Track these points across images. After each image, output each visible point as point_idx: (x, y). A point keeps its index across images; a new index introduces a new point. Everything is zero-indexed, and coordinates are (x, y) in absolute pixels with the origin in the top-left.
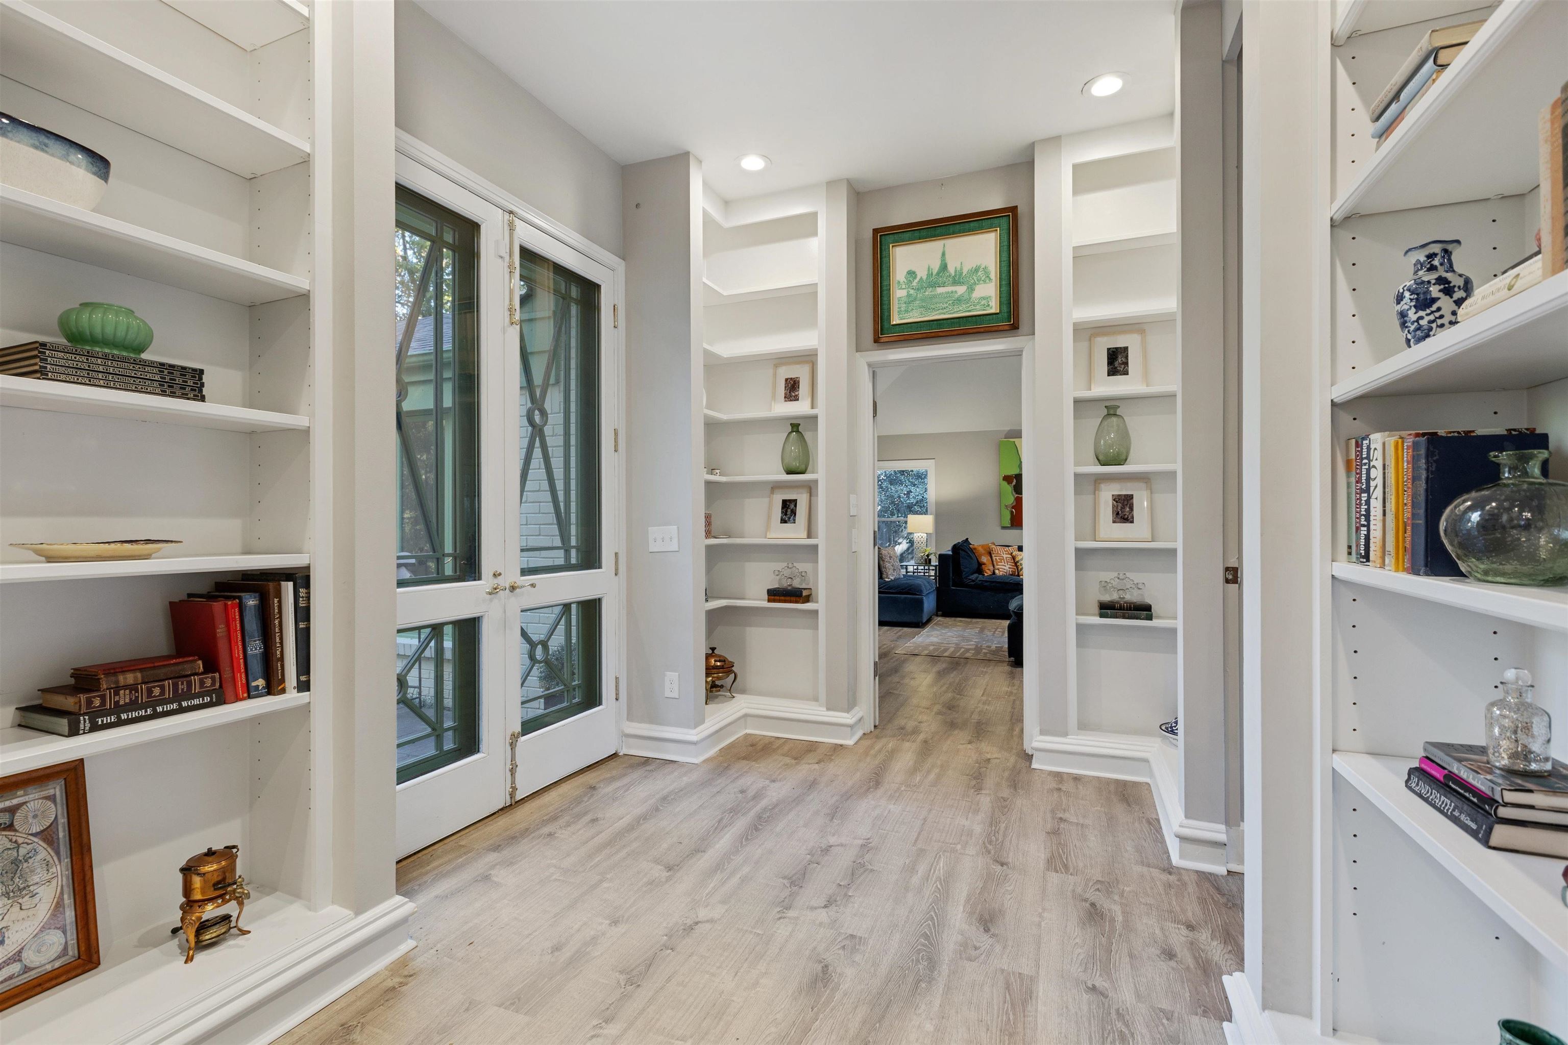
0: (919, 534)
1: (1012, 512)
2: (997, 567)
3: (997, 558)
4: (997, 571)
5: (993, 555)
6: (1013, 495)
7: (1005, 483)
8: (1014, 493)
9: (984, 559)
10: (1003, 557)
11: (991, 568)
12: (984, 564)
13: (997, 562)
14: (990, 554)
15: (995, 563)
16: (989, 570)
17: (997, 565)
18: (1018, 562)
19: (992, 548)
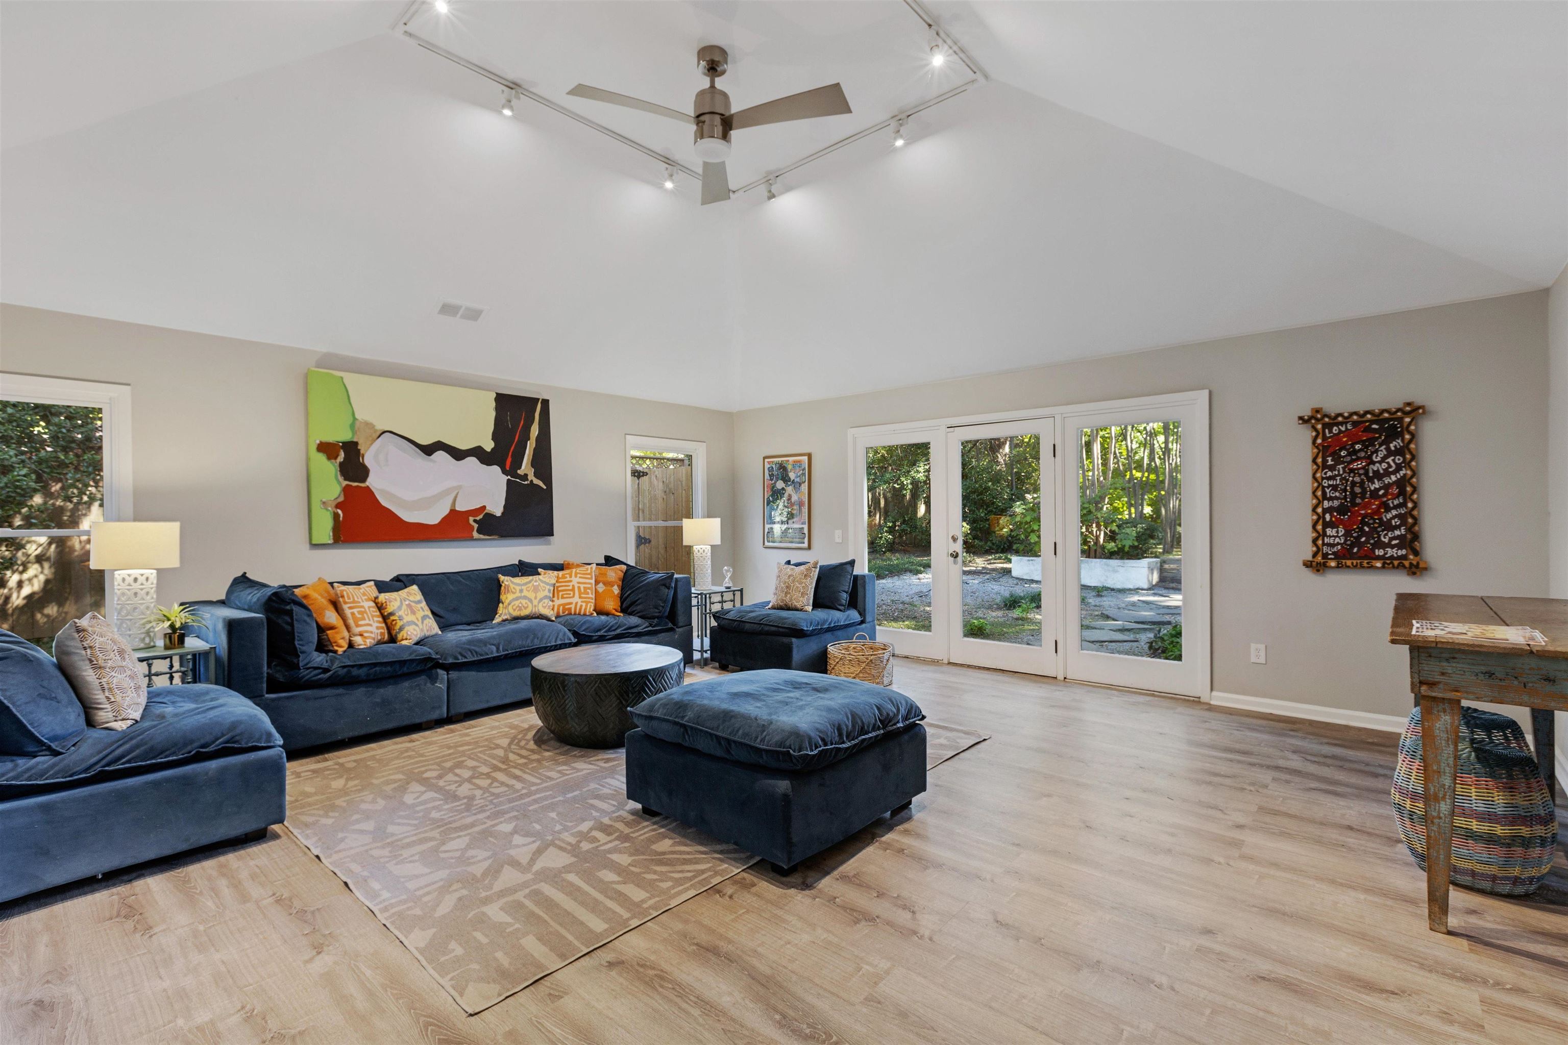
0: (124, 573)
1: (336, 516)
2: (357, 630)
3: (355, 611)
4: (358, 640)
5: (345, 607)
6: (340, 483)
7: (322, 457)
8: (341, 479)
9: (331, 617)
10: (362, 607)
11: (346, 634)
12: (332, 628)
13: (356, 621)
14: (336, 605)
15: (351, 622)
16: (343, 638)
17: (358, 626)
18: (391, 614)
19: (342, 591)
